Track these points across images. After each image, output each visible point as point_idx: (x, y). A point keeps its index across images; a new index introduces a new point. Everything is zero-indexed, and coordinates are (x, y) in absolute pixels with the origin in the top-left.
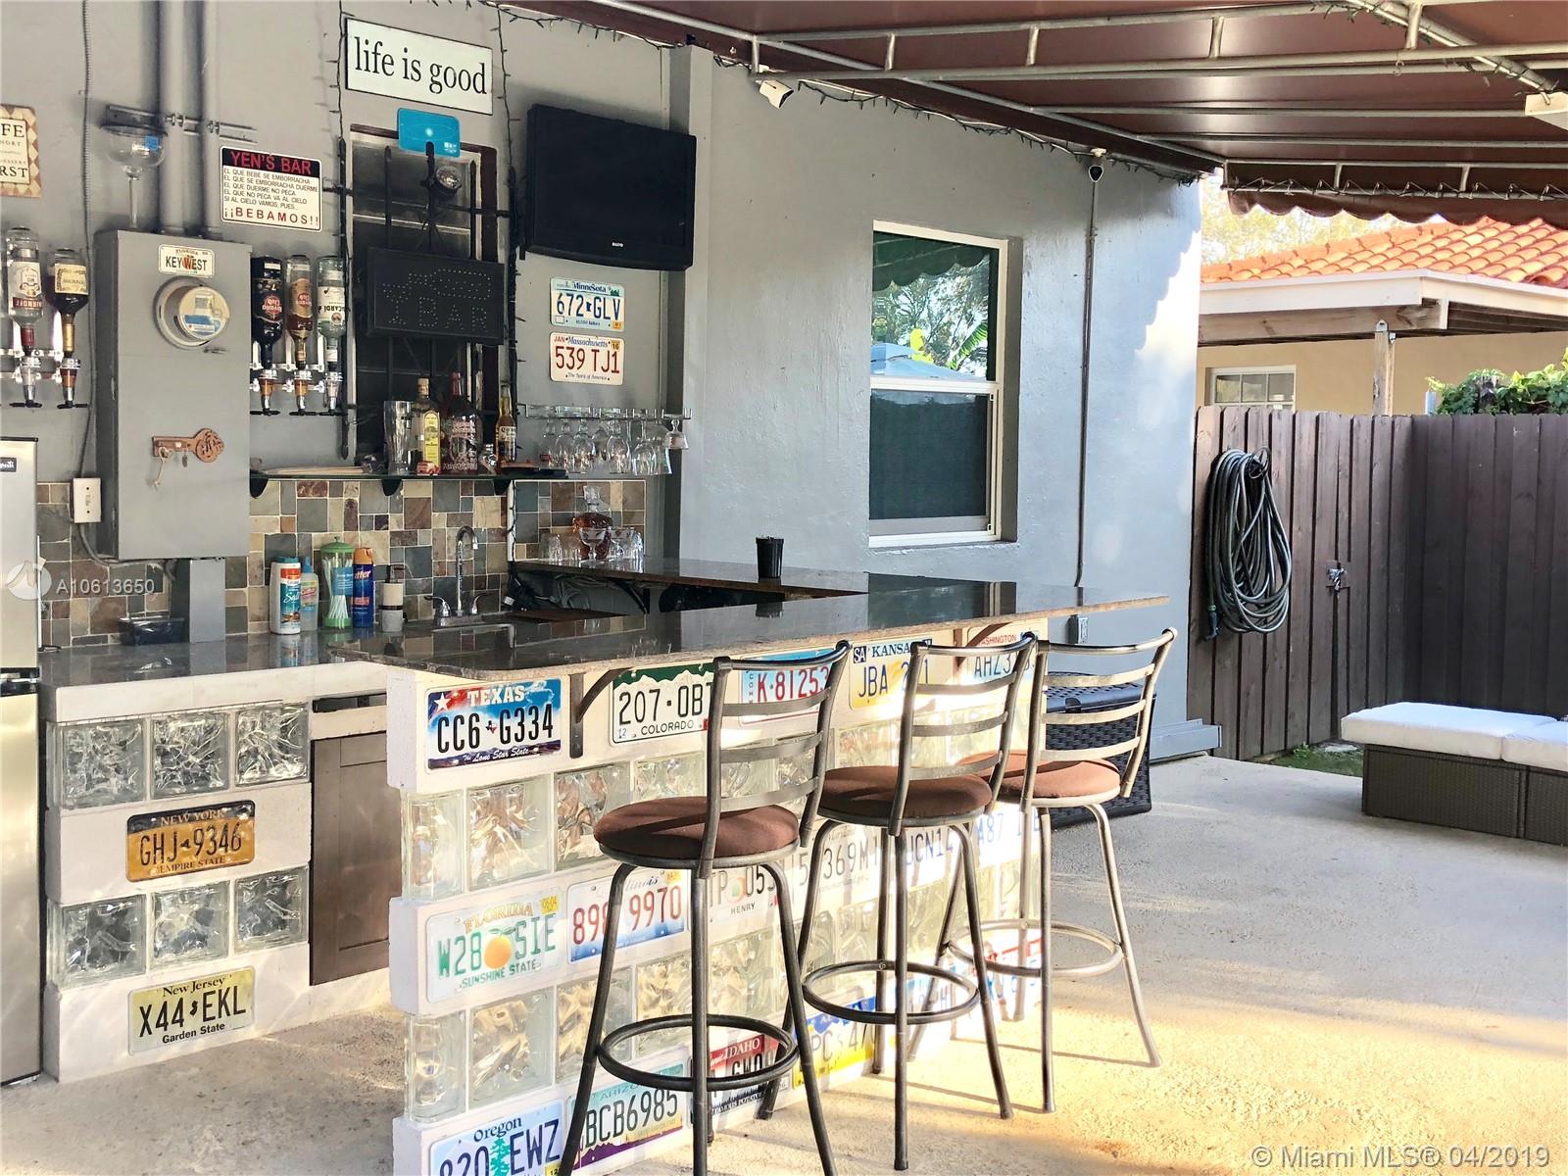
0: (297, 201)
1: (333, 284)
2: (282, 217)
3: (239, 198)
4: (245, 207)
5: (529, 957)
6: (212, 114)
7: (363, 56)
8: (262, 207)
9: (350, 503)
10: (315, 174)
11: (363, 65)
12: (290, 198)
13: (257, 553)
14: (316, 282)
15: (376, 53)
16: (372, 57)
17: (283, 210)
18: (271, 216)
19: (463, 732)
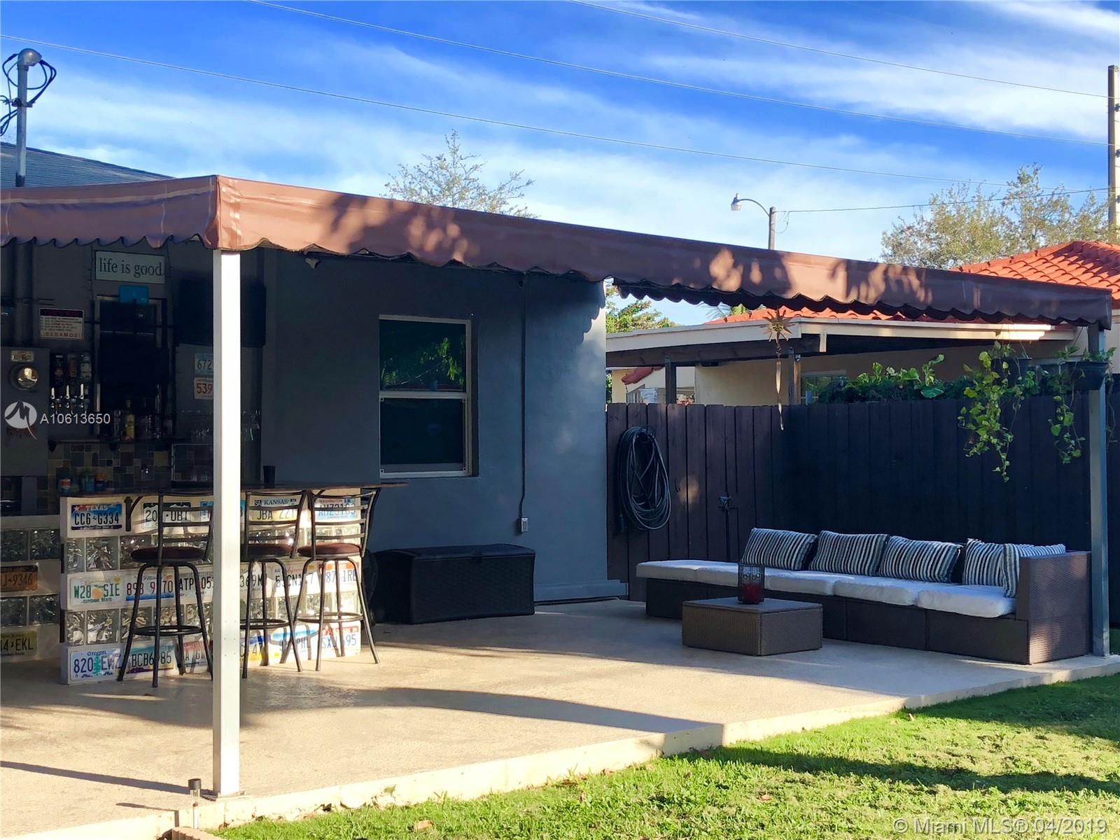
0: (72, 328)
1: (87, 362)
2: (66, 335)
3: (47, 328)
4: (50, 332)
5: (109, 597)
6: (35, 296)
7: (103, 265)
8: (57, 332)
9: (95, 454)
10: (81, 316)
11: (103, 269)
12: (70, 326)
13: (51, 475)
14: (79, 362)
15: (109, 264)
16: (107, 265)
17: (66, 332)
18: (61, 335)
19: (84, 519)
